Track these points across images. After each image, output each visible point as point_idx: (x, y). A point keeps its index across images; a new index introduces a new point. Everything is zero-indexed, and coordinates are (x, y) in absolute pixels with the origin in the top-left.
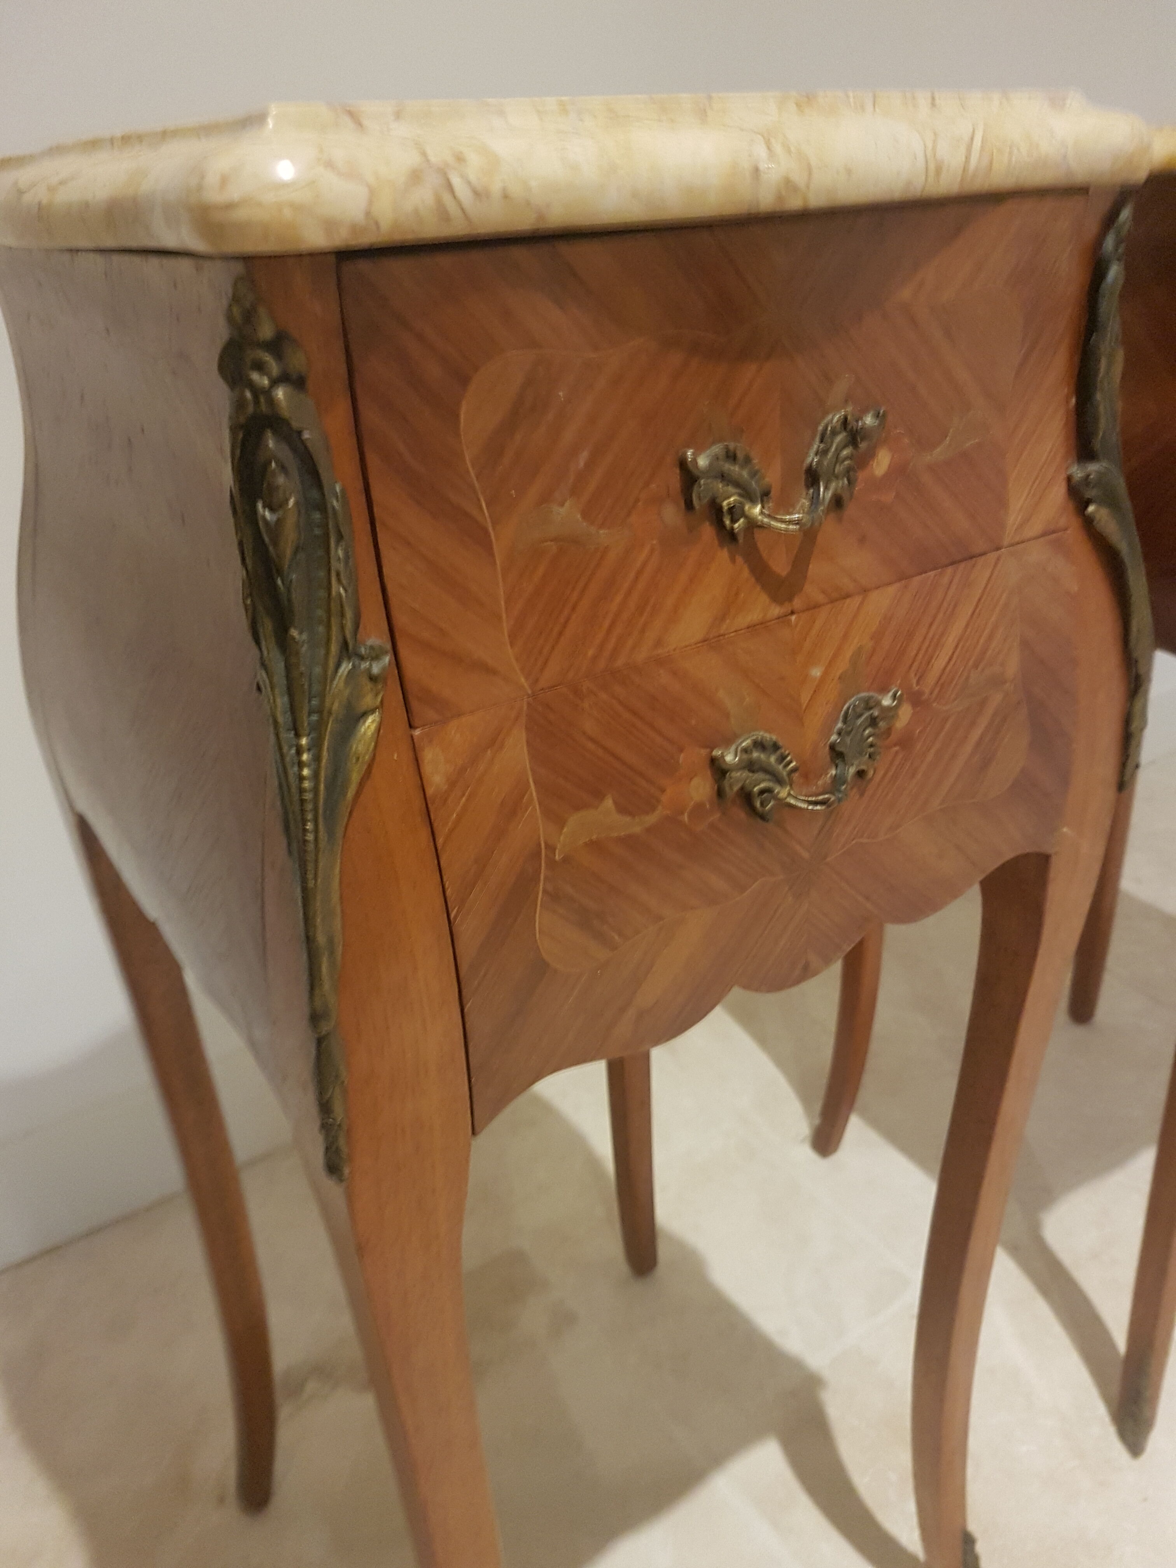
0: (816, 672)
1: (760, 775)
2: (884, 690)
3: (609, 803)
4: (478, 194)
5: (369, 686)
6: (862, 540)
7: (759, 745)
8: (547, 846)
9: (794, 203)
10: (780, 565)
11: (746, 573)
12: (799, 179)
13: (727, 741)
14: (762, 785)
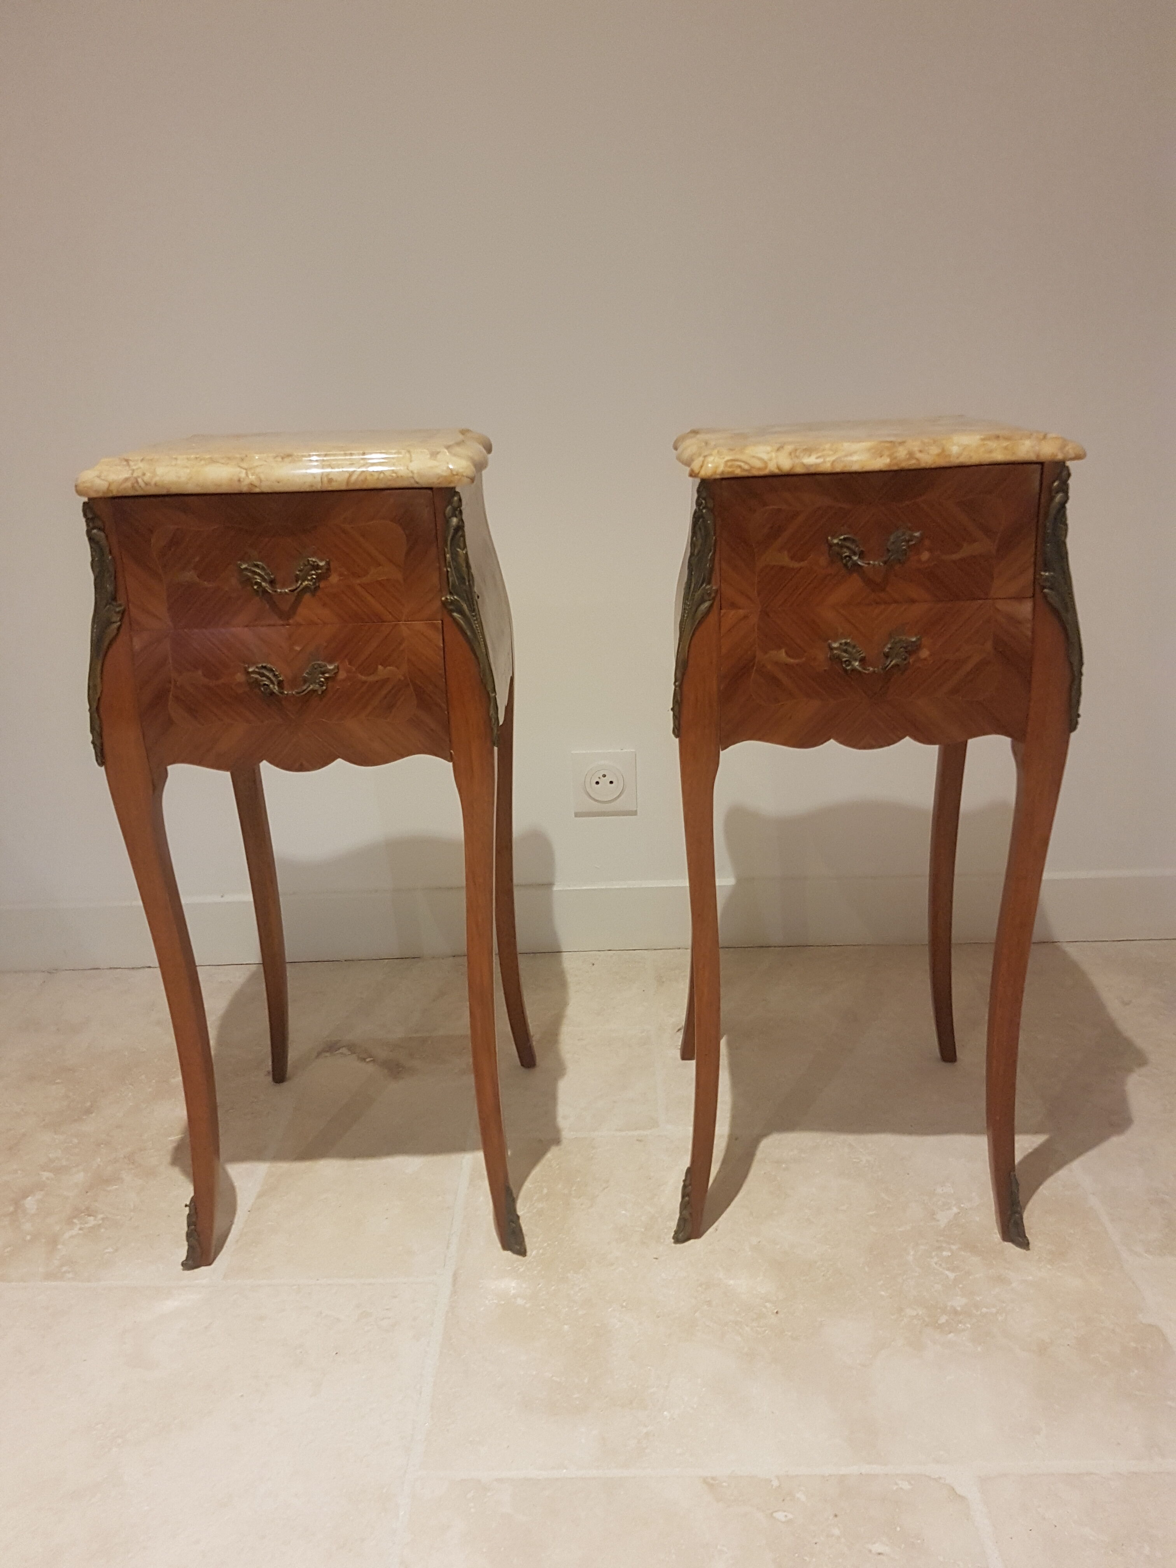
0: (298, 648)
1: (264, 679)
2: (331, 663)
3: (200, 672)
4: (147, 484)
5: (115, 615)
6: (324, 605)
7: (264, 667)
8: (175, 681)
9: (257, 490)
10: (285, 607)
11: (267, 606)
12: (256, 483)
13: (254, 664)
14: (266, 683)
